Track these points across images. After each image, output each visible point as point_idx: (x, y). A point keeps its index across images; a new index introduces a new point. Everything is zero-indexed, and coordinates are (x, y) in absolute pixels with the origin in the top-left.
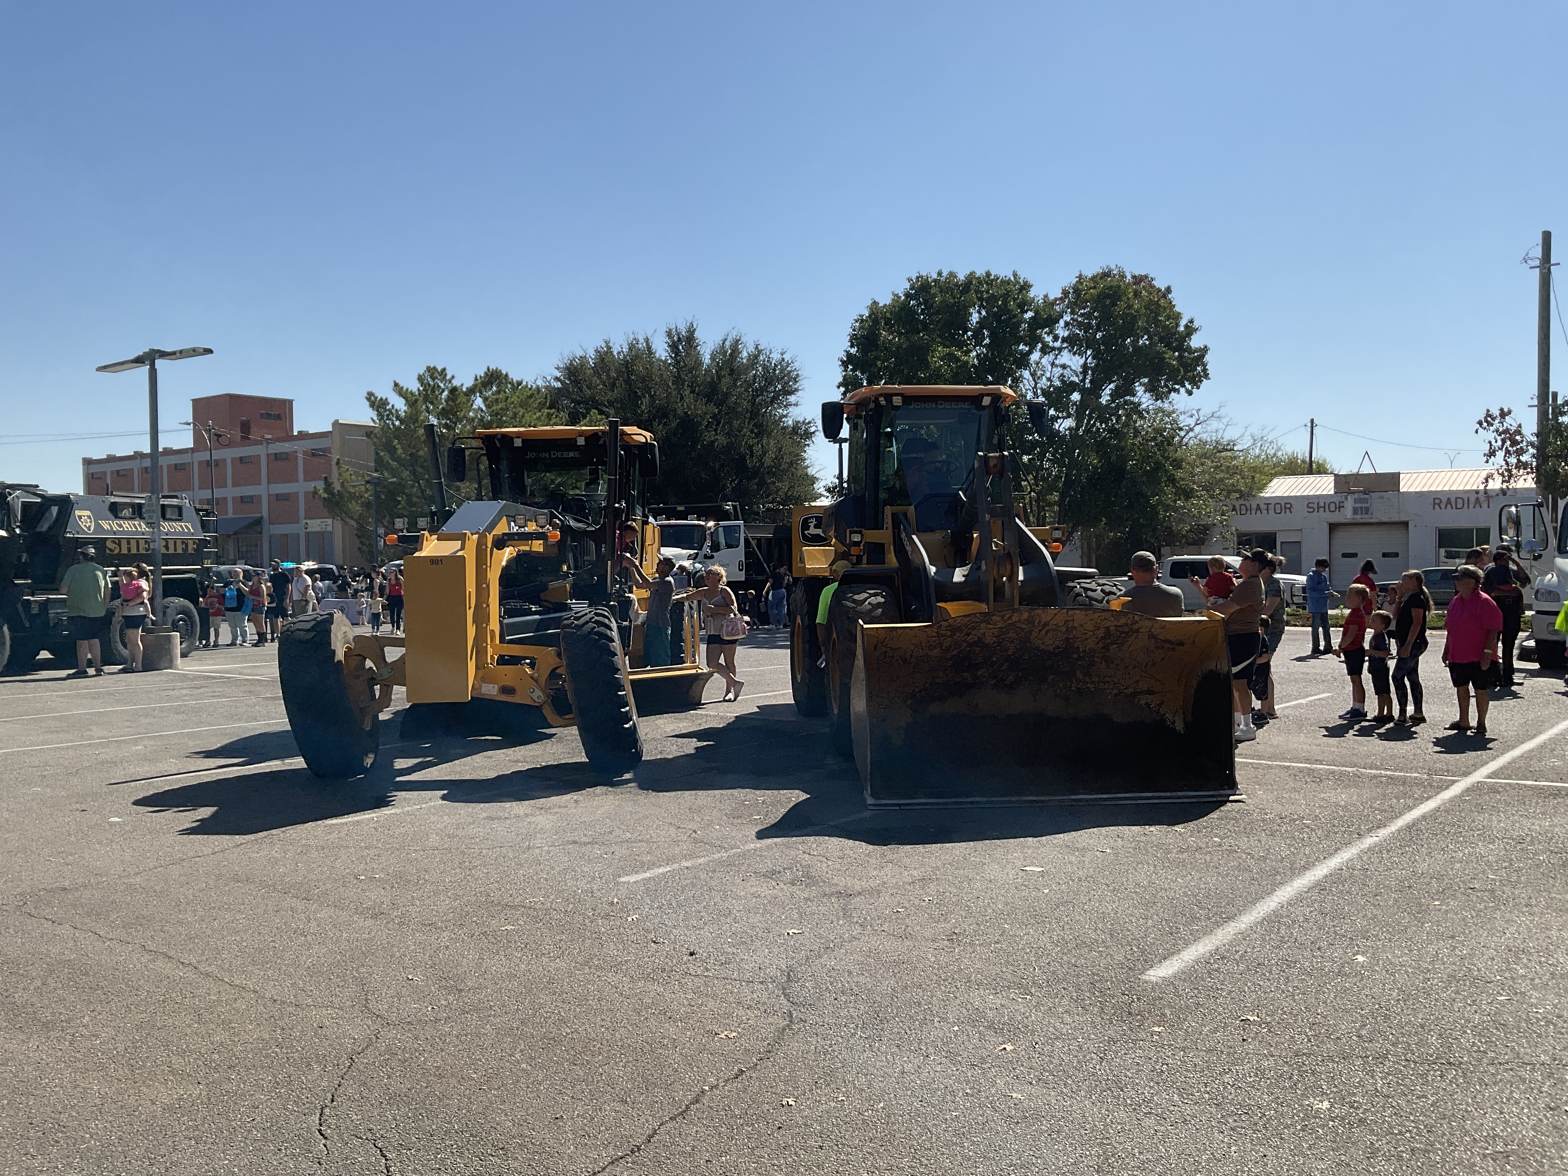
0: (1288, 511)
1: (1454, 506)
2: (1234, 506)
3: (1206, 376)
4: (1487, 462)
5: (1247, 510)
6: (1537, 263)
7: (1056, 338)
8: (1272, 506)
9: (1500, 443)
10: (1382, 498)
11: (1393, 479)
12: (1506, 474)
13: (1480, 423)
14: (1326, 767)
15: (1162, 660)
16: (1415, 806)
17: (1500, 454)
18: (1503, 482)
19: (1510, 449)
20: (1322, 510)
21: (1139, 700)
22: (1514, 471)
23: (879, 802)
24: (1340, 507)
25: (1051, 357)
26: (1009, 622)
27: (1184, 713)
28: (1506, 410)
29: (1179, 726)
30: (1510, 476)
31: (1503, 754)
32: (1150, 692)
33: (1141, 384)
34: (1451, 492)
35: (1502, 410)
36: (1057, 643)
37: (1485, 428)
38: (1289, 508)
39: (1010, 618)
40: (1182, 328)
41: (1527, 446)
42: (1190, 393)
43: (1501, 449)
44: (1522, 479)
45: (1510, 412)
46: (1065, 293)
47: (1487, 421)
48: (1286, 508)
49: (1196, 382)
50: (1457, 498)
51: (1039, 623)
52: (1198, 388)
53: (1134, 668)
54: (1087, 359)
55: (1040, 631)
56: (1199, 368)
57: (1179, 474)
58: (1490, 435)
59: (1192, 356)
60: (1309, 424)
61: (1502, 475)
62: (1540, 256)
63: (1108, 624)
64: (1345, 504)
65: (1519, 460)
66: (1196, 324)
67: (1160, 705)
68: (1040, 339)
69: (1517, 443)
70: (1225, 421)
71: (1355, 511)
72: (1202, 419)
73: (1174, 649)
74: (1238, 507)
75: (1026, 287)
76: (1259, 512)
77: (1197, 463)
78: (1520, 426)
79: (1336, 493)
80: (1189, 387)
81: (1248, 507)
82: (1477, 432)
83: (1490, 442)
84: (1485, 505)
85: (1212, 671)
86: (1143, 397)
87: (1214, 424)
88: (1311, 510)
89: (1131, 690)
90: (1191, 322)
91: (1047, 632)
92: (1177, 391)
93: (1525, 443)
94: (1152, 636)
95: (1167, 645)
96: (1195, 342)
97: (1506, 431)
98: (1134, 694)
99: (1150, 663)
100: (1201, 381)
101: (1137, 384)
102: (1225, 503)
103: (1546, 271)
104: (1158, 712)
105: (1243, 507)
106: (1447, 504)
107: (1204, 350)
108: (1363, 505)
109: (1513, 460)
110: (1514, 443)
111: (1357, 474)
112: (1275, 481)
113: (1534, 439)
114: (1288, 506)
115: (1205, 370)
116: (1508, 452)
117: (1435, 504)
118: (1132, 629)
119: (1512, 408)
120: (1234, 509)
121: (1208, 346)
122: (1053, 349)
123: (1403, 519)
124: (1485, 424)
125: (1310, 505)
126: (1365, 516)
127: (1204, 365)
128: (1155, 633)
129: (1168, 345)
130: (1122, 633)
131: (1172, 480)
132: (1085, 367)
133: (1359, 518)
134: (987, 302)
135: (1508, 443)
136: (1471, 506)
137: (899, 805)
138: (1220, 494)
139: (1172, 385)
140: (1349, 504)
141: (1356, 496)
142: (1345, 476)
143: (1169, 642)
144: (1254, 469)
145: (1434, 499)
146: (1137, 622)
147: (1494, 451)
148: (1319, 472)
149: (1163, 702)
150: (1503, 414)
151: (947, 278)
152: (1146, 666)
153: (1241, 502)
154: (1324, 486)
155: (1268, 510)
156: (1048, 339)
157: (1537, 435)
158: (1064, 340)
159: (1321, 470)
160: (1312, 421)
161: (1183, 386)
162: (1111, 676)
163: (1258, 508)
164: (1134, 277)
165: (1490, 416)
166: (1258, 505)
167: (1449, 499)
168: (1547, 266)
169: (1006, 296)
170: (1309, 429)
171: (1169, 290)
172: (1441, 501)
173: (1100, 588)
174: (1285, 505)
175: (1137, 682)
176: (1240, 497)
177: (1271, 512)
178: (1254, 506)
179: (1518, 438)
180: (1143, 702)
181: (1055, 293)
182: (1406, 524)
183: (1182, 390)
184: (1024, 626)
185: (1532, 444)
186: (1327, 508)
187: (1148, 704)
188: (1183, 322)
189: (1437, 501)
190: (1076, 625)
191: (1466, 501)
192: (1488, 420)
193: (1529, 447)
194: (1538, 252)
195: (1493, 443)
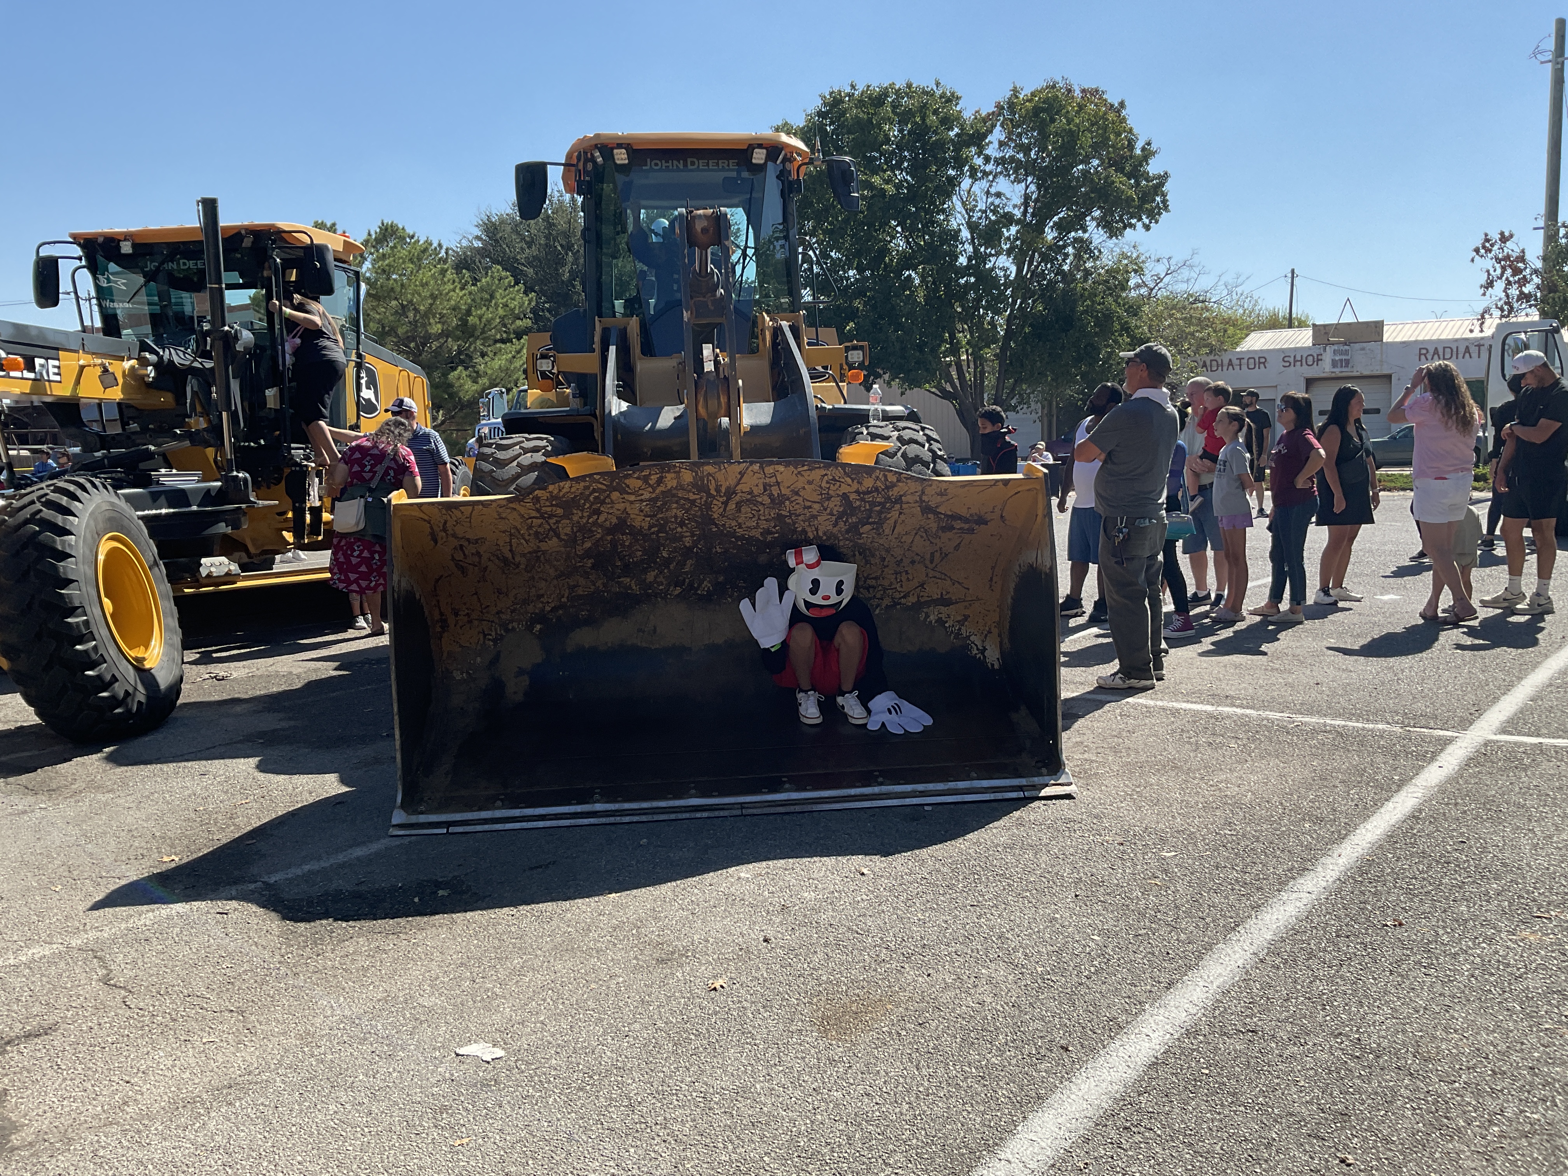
0: (1262, 365)
1: (1441, 357)
2: (1205, 362)
3: (1166, 208)
4: (1484, 294)
5: (1218, 366)
6: (1549, 56)
7: (987, 159)
8: (1245, 361)
9: (1499, 271)
10: (1363, 349)
11: (1378, 326)
12: (1506, 307)
13: (1477, 251)
14: (1239, 711)
15: (957, 548)
16: (1378, 804)
17: (1500, 285)
18: (1502, 316)
19: (1511, 279)
20: (1298, 363)
21: (927, 616)
22: (1515, 305)
23: (414, 819)
24: (1318, 360)
25: (984, 184)
26: (661, 488)
27: (1000, 635)
28: (1507, 234)
29: (993, 656)
30: (1511, 309)
31: (1520, 679)
32: (945, 602)
33: (1093, 219)
34: (1439, 341)
35: (1502, 234)
36: (764, 525)
37: (1482, 256)
38: (1264, 363)
39: (660, 481)
40: (1138, 152)
41: (1531, 275)
42: (1147, 228)
43: (1500, 278)
44: (1523, 313)
45: (1511, 236)
46: (999, 107)
47: (1484, 247)
48: (1260, 363)
49: (1154, 215)
50: (1444, 348)
51: (718, 490)
52: (1157, 222)
53: (913, 562)
54: (1027, 187)
55: (725, 504)
56: (1158, 199)
57: (1133, 322)
58: (1488, 263)
59: (1151, 184)
60: (1290, 275)
61: (1502, 310)
62: (1553, 49)
63: (845, 489)
64: (1323, 357)
65: (1521, 292)
66: (1154, 147)
67: (961, 623)
68: (966, 161)
69: (1520, 271)
70: (1197, 270)
71: (1334, 364)
72: (1172, 268)
73: (971, 531)
74: (1208, 363)
75: (951, 99)
76: (1231, 367)
77: (1165, 314)
78: (1523, 251)
79: (1314, 345)
80: (1147, 221)
81: (1220, 362)
82: (1473, 260)
83: (1488, 271)
84: (1475, 355)
85: (1031, 566)
86: (1095, 234)
87: (1185, 273)
88: (1288, 364)
89: (912, 599)
90: (1149, 144)
91: (739, 505)
92: (1132, 226)
93: (1528, 270)
94: (927, 509)
95: (958, 524)
96: (1153, 168)
97: (1507, 258)
98: (919, 606)
99: (937, 555)
100: (1160, 214)
101: (1088, 218)
102: (1194, 359)
103: (1559, 66)
104: (958, 635)
105: (1214, 363)
106: (1434, 354)
107: (1163, 178)
108: (1344, 357)
109: (1514, 292)
110: (1516, 271)
111: (1338, 324)
112: (1253, 335)
113: (1539, 264)
114: (1263, 360)
115: (1164, 202)
116: (1509, 283)
117: (1420, 354)
118: (889, 498)
119: (1514, 232)
120: (1204, 365)
121: (1169, 172)
122: (986, 174)
123: (1386, 372)
124: (1482, 251)
125: (1286, 359)
126: (1344, 369)
127: (1164, 195)
128: (932, 504)
129: (1120, 170)
130: (873, 504)
131: (1126, 328)
132: (1027, 197)
133: (1337, 371)
134: (904, 117)
135: (1509, 271)
136: (1460, 356)
137: (448, 824)
138: (1188, 349)
139: (1128, 219)
140: (1328, 357)
141: (1336, 347)
142: (1325, 326)
143: (960, 518)
144: (1228, 321)
145: (1420, 349)
146: (893, 485)
147: (1492, 282)
148: (1299, 326)
149: (966, 618)
150: (1504, 239)
151: (863, 92)
152: (932, 562)
153: (1212, 357)
154: (1303, 338)
155: (1240, 365)
156: (979, 161)
157: (1545, 259)
158: (997, 162)
159: (1302, 324)
160: (1293, 271)
161: (1140, 219)
162: (876, 578)
163: (1230, 363)
164: (1083, 91)
165: (1487, 240)
166: (1230, 360)
167: (1436, 349)
168: (1560, 60)
169: (924, 107)
170: (1290, 281)
171: (1122, 104)
172: (1428, 352)
173: (896, 433)
174: (1260, 359)
175: (922, 585)
176: (1211, 352)
177: (1244, 367)
178: (1226, 362)
179: (1521, 265)
180: (932, 618)
181: (987, 108)
182: (1389, 377)
183: (1139, 225)
184: (692, 497)
185: (1536, 272)
186: (1304, 361)
187: (941, 622)
188: (1139, 145)
189: (1424, 351)
190: (785, 491)
191: (1455, 350)
192: (1486, 246)
193: (1534, 276)
194: (1550, 44)
195: (1492, 272)
